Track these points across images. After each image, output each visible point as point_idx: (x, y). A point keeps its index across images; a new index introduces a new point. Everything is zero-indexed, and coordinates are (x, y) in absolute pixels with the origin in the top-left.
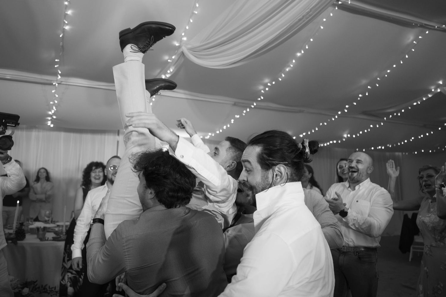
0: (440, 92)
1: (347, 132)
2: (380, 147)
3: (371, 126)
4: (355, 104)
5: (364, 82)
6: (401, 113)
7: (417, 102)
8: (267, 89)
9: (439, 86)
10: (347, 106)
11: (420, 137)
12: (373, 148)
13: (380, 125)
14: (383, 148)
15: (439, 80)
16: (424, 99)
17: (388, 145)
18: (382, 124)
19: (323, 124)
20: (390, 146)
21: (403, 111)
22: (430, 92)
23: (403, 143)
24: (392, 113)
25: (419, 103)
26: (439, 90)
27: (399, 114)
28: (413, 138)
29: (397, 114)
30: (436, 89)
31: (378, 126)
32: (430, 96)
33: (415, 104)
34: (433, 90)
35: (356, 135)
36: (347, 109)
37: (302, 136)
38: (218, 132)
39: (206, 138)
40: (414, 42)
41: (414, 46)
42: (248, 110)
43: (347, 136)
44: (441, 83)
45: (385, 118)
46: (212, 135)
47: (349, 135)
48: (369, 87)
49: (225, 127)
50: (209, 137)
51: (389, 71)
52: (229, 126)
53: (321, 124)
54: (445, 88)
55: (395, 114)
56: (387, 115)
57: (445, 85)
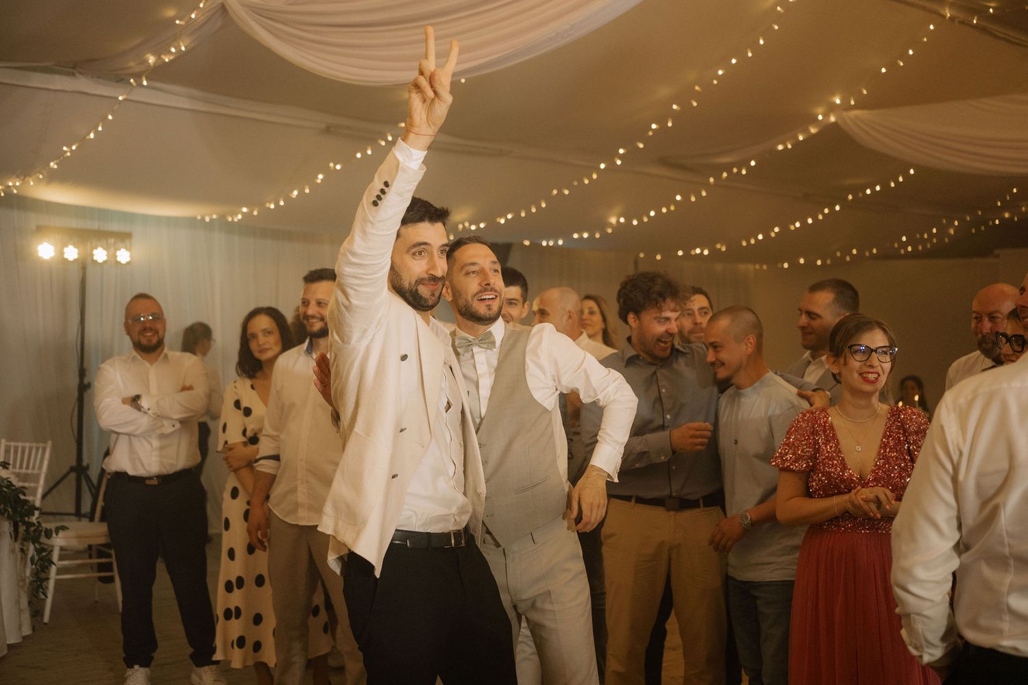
0: (835, 124)
1: (618, 211)
2: (698, 251)
3: (678, 198)
4: (641, 146)
6: (749, 168)
7: (784, 143)
9: (832, 108)
10: (621, 151)
11: (792, 228)
12: (680, 253)
13: (698, 196)
14: (706, 252)
15: (833, 94)
16: (801, 138)
17: (718, 246)
18: (704, 194)
19: (560, 192)
20: (724, 249)
21: (753, 163)
22: (814, 120)
23: (752, 242)
24: (727, 168)
25: (789, 146)
26: (833, 119)
27: (744, 172)
28: (777, 229)
29: (740, 171)
30: (826, 115)
31: (693, 199)
32: (813, 130)
33: (780, 147)
34: (820, 117)
35: (640, 221)
36: (620, 157)
37: (502, 221)
38: (272, 206)
39: (230, 219)
40: (779, 8)
41: (778, 18)
42: (369, 152)
43: (618, 221)
44: (838, 101)
45: (712, 180)
46: (251, 212)
47: (622, 220)
48: (675, 107)
49: (295, 193)
50: (240, 217)
51: (720, 72)
52: (307, 191)
53: (555, 192)
54: (845, 114)
55: (735, 170)
56: (716, 170)
57: (846, 107)
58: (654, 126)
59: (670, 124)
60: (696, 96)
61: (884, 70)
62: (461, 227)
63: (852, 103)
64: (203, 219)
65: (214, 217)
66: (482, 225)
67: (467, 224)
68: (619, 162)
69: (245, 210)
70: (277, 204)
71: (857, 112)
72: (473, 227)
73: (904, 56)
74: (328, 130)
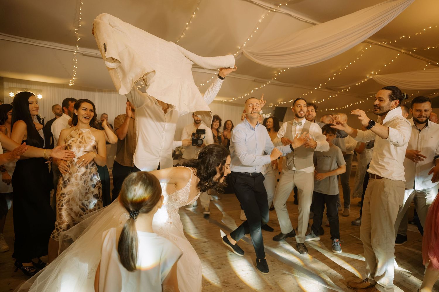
0: (372, 78)
1: (315, 99)
2: (331, 109)
3: (330, 96)
4: (326, 84)
5: (332, 71)
6: (349, 89)
7: (358, 83)
8: (279, 74)
9: (372, 74)
10: (321, 85)
11: (356, 104)
12: (327, 110)
13: (335, 96)
14: (333, 110)
15: (372, 71)
16: (363, 82)
17: (336, 108)
18: (337, 95)
19: (305, 95)
20: (338, 109)
21: (350, 88)
22: (366, 78)
23: (345, 107)
24: (343, 89)
25: (359, 84)
26: (371, 77)
27: (347, 90)
28: (352, 104)
29: (346, 90)
30: (369, 76)
31: (334, 97)
32: (366, 80)
33: (357, 84)
34: (368, 77)
35: (320, 102)
36: (320, 86)
37: (290, 101)
38: (240, 98)
39: (229, 101)
40: (363, 51)
41: (363, 53)
42: (265, 85)
43: (315, 102)
44: (373, 73)
45: (339, 92)
46: (235, 99)
47: (316, 102)
48: (335, 74)
49: (246, 95)
50: (232, 100)
51: (347, 66)
52: (249, 94)
53: (303, 95)
54: (374, 76)
55: (345, 90)
56: (340, 90)
57: (375, 74)
58: (329, 79)
59: (333, 79)
60: (340, 72)
61: (385, 65)
62: (280, 103)
63: (377, 73)
64: (223, 101)
65: (226, 100)
66: (285, 103)
67: (281, 102)
68: (320, 88)
69: (233, 99)
70: (241, 97)
71: (378, 76)
72: (283, 103)
73: (391, 62)
74: (254, 81)
